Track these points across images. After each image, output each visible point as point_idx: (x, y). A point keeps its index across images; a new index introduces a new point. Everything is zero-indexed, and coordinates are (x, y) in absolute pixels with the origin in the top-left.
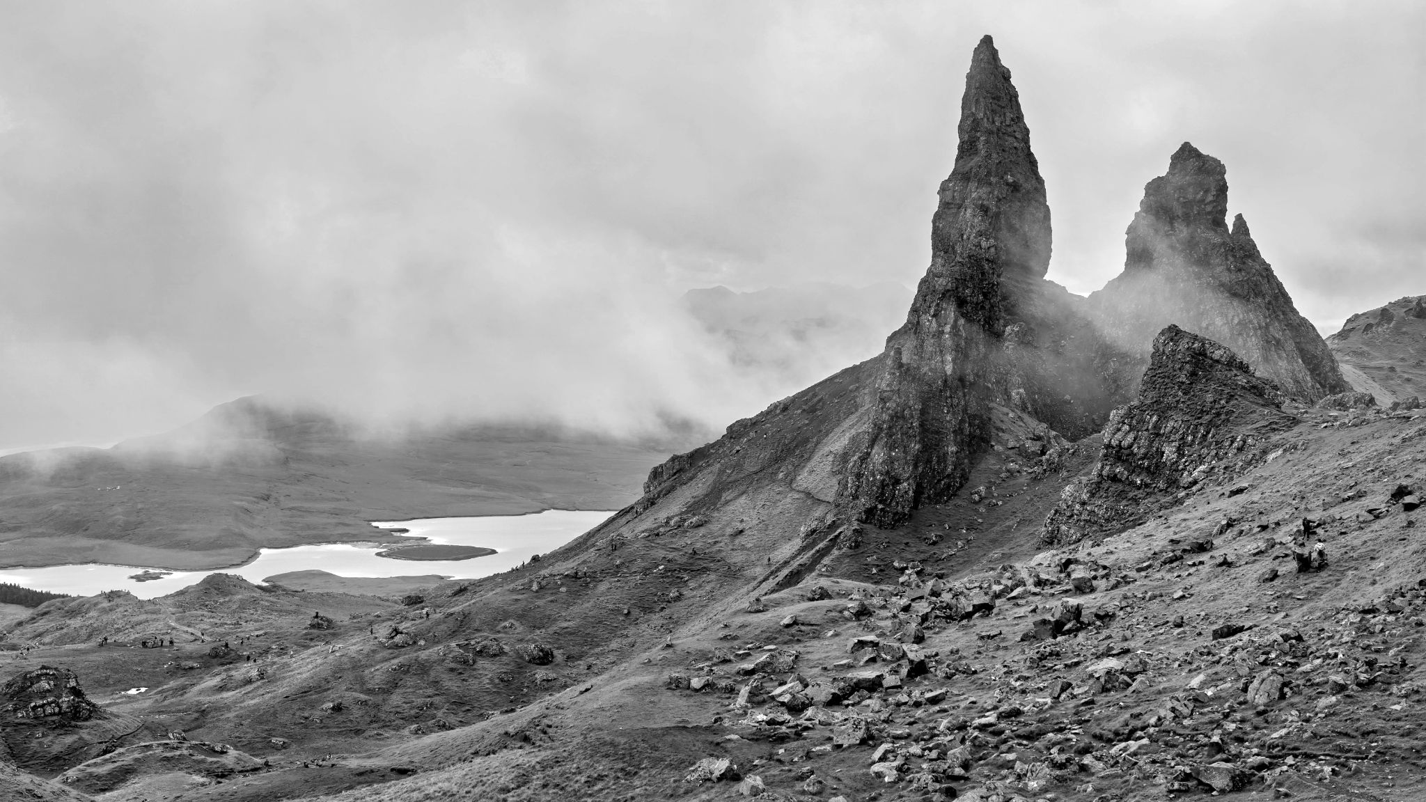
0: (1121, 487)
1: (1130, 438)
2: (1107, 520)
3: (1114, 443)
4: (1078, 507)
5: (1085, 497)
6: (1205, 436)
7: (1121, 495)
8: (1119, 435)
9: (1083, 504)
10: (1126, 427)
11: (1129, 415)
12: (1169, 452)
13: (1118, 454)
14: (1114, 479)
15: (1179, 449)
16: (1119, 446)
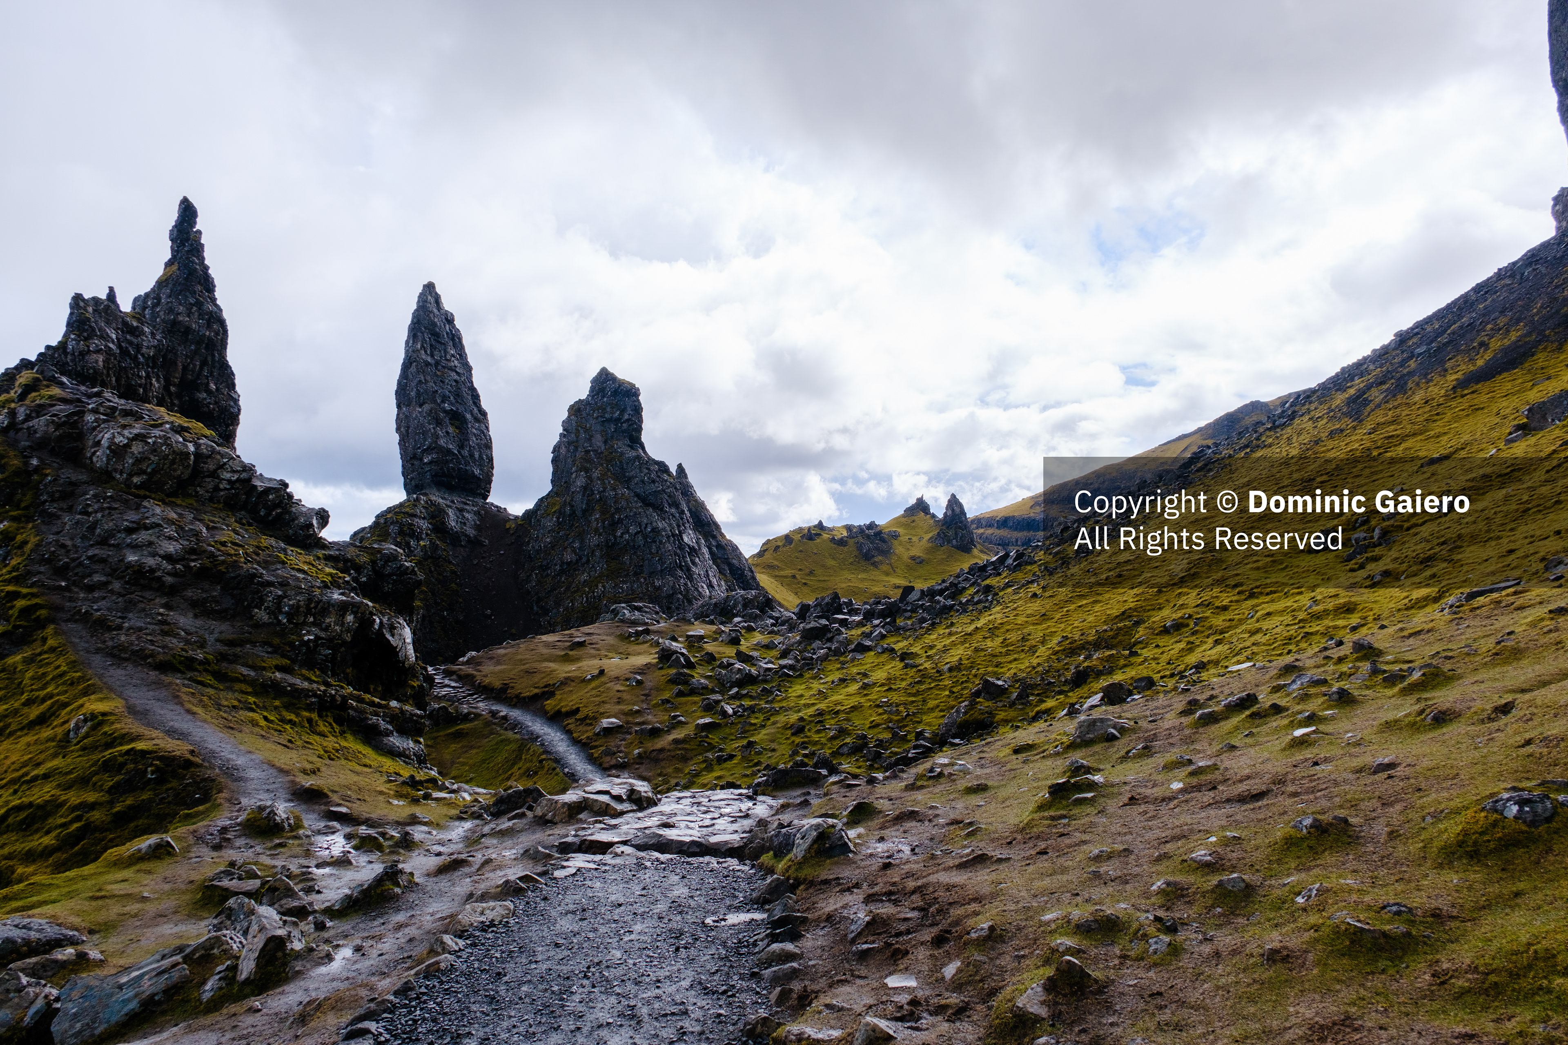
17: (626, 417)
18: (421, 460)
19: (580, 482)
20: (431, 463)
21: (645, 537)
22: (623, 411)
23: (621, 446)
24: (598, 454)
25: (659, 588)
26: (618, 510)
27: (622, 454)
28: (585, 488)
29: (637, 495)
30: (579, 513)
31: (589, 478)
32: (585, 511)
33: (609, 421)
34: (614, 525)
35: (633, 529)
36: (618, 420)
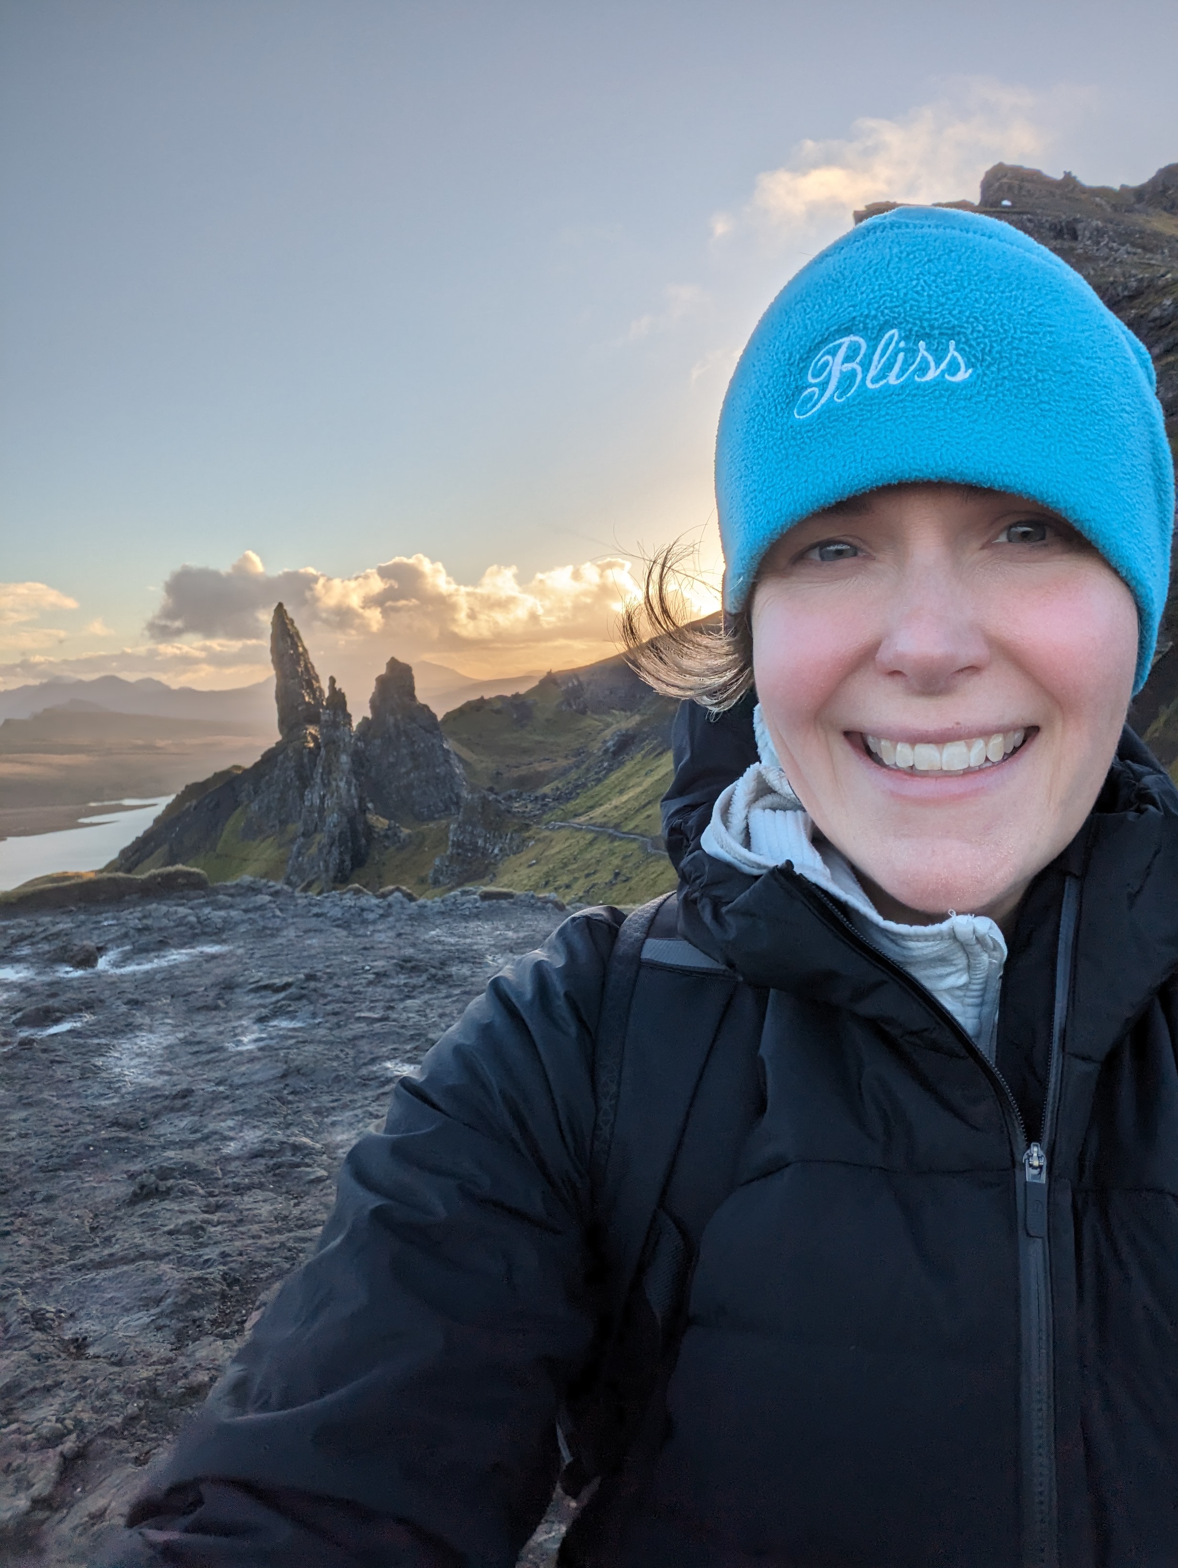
0: (462, 858)
1: (461, 838)
2: (460, 872)
3: (455, 839)
4: (444, 868)
5: (447, 863)
6: (494, 834)
8: (457, 836)
10: (459, 832)
11: (458, 827)
12: (480, 842)
13: (458, 844)
14: (459, 854)
15: (484, 841)
16: (458, 841)
17: (408, 684)
19: (391, 720)
21: (428, 748)
22: (405, 680)
23: (406, 699)
24: (397, 705)
25: (438, 773)
26: (413, 736)
27: (408, 703)
29: (420, 726)
31: (396, 719)
32: (396, 737)
33: (399, 687)
34: (413, 743)
35: (422, 745)
36: (403, 687)
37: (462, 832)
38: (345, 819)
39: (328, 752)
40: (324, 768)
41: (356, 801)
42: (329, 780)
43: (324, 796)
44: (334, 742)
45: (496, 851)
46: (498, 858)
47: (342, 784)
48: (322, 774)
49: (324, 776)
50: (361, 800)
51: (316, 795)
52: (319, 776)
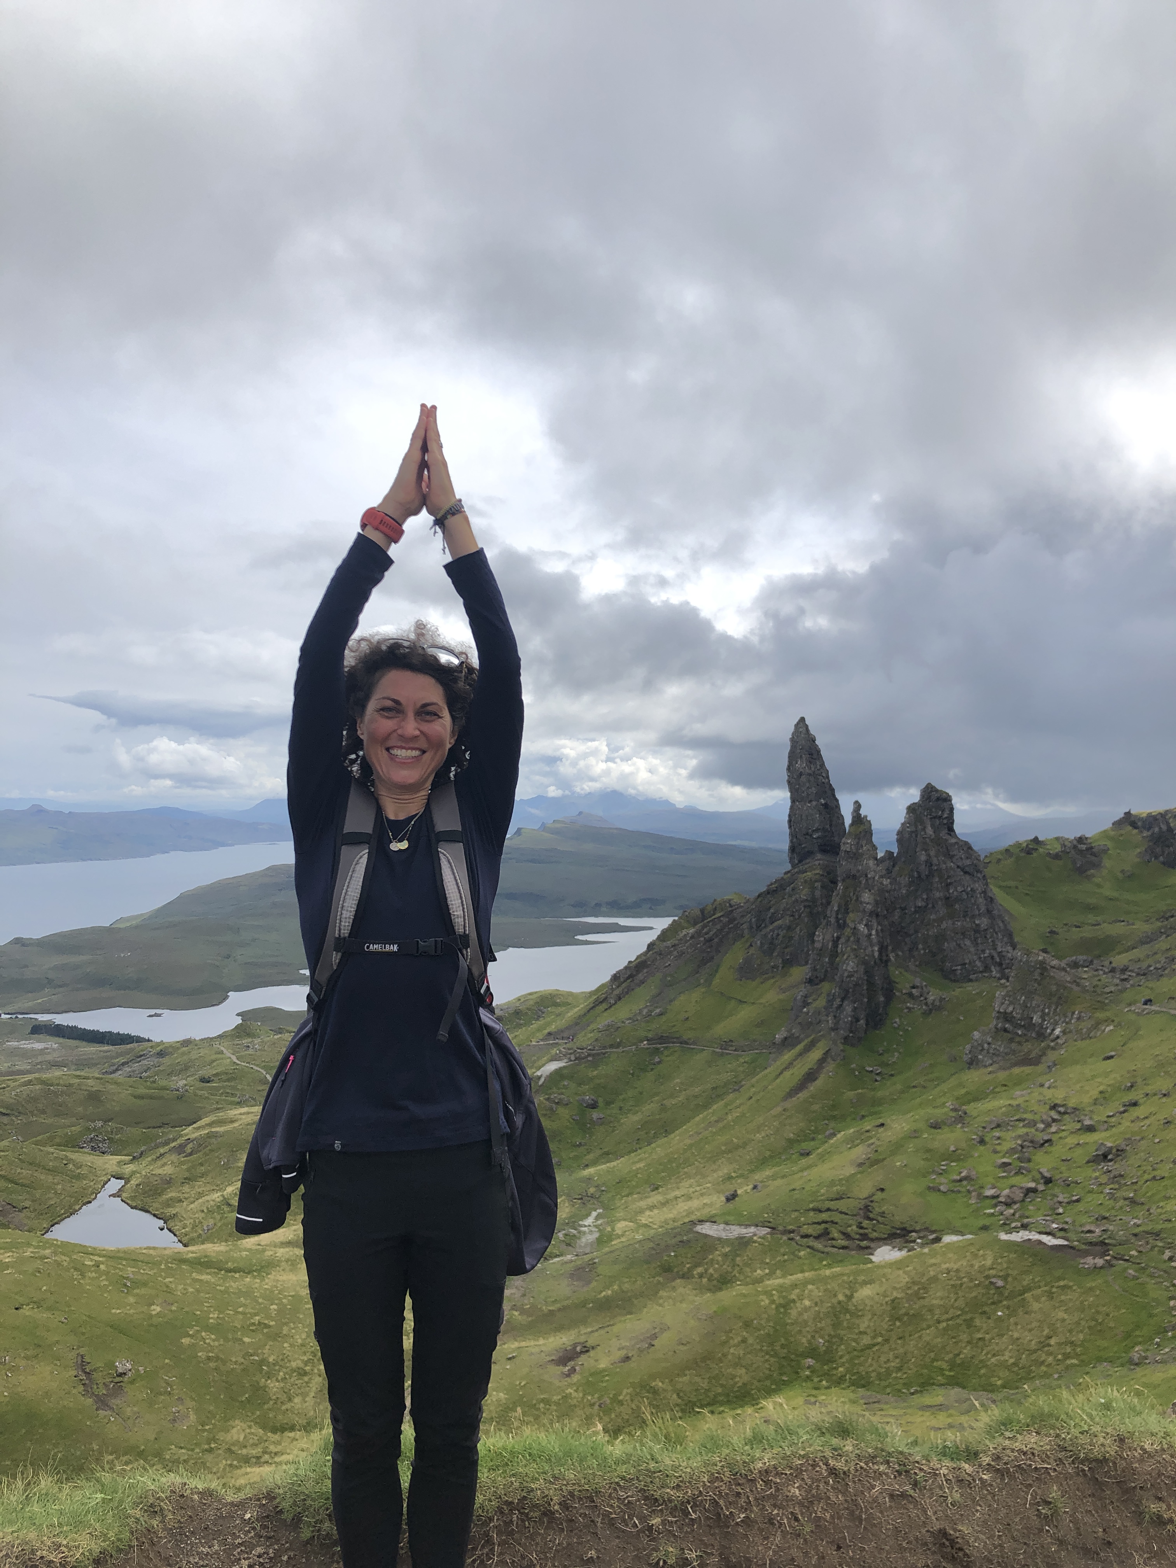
0: (1009, 1036)
1: (1011, 1009)
2: (1006, 1054)
3: (1001, 1010)
4: (986, 1046)
5: (990, 1040)
6: (1055, 1010)
7: (1011, 1040)
8: (1004, 1006)
9: (989, 1044)
10: (1007, 1002)
11: (1007, 995)
12: (1036, 1019)
13: (1006, 1017)
14: (1005, 1030)
15: (1041, 1017)
16: (1005, 1013)
17: (945, 816)
18: (811, 836)
19: (923, 858)
20: (818, 838)
21: (967, 894)
22: (943, 811)
23: (943, 834)
24: (932, 840)
25: (977, 925)
26: (949, 877)
27: (946, 840)
28: (926, 862)
29: (958, 867)
30: (923, 876)
31: (929, 855)
32: (927, 876)
33: (935, 818)
34: (948, 885)
35: (960, 889)
36: (940, 817)
37: (1011, 1003)
38: (862, 969)
39: (846, 888)
40: (839, 906)
41: (876, 949)
42: (845, 922)
43: (838, 938)
44: (854, 877)
45: (1057, 1031)
46: (1059, 1041)
47: (862, 927)
48: (837, 912)
49: (840, 916)
50: (883, 949)
51: (828, 937)
52: (834, 915)
